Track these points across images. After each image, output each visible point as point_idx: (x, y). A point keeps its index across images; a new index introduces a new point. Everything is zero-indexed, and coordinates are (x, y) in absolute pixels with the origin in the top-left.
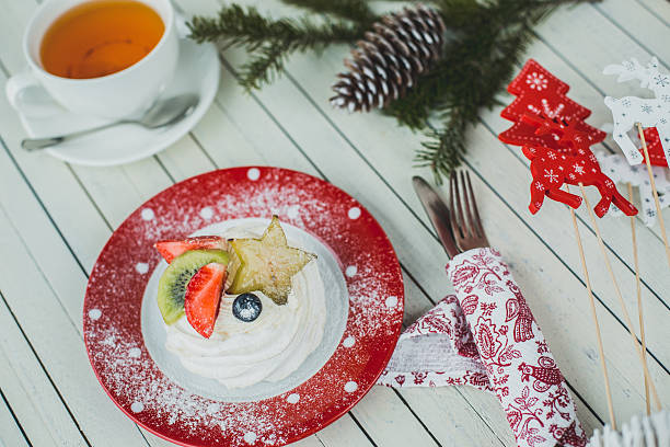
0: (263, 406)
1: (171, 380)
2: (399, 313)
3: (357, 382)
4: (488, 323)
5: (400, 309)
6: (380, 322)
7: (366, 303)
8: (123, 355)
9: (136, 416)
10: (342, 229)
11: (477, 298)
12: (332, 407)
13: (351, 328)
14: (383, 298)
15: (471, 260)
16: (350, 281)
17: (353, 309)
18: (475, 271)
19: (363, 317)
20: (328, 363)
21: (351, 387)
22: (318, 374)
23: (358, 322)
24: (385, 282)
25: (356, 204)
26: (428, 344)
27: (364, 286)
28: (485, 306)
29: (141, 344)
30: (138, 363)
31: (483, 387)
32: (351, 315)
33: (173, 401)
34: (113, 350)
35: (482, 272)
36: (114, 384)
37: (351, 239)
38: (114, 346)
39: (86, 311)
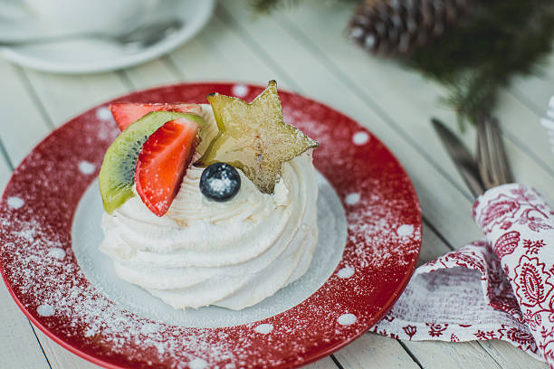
0: (220, 333)
1: (99, 291)
2: (415, 243)
3: (356, 314)
4: (534, 263)
5: (417, 238)
6: (390, 251)
7: (370, 232)
8: (40, 252)
9: (43, 321)
10: (344, 154)
11: (519, 234)
12: (319, 339)
13: (349, 257)
14: (394, 226)
15: (510, 195)
16: (350, 209)
17: (353, 239)
18: (514, 205)
19: (366, 246)
20: (316, 293)
21: (347, 319)
22: (300, 305)
23: (359, 251)
24: (396, 209)
25: (363, 130)
26: (447, 294)
27: (369, 214)
28: (530, 243)
29: (67, 245)
30: (59, 264)
31: (524, 347)
32: (350, 244)
33: (97, 312)
34: (29, 244)
35: (523, 208)
36: (20, 280)
37: (354, 164)
38: (31, 240)
39: (5, 197)
